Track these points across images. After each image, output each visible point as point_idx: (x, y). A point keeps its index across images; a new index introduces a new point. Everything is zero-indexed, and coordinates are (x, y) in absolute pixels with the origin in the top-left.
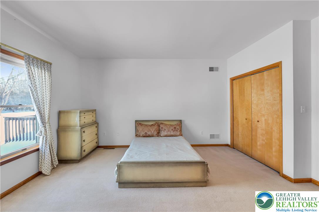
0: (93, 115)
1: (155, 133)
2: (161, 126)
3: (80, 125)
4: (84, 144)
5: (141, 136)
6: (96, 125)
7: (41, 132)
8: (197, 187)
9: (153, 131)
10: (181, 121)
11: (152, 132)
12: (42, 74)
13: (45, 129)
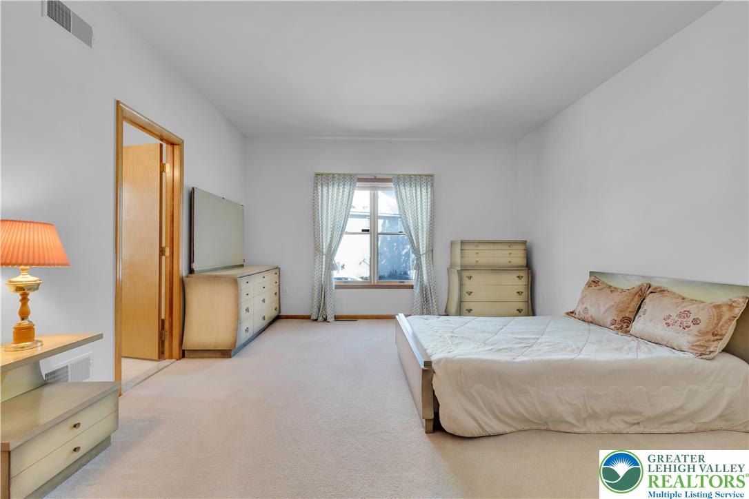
0: (509, 251)
1: (612, 316)
3: (461, 263)
5: (579, 316)
6: (525, 274)
11: (599, 311)
12: (416, 193)
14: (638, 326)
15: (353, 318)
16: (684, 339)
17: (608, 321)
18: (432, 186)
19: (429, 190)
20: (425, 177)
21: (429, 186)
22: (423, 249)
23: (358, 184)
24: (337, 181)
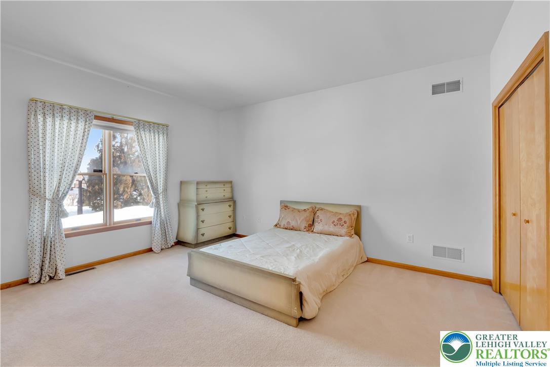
0: (224, 189)
1: (304, 224)
2: (318, 213)
3: (197, 199)
4: (201, 225)
5: (282, 226)
6: (231, 203)
7: (153, 203)
8: (282, 322)
9: (300, 221)
10: (360, 207)
11: (297, 222)
12: (155, 139)
13: (157, 200)
14: (318, 227)
15: (89, 267)
16: (343, 231)
17: (303, 227)
18: (167, 135)
19: (165, 137)
20: (161, 126)
21: (165, 135)
22: (160, 189)
23: (95, 122)
24: (68, 113)
